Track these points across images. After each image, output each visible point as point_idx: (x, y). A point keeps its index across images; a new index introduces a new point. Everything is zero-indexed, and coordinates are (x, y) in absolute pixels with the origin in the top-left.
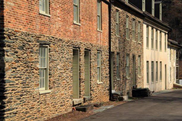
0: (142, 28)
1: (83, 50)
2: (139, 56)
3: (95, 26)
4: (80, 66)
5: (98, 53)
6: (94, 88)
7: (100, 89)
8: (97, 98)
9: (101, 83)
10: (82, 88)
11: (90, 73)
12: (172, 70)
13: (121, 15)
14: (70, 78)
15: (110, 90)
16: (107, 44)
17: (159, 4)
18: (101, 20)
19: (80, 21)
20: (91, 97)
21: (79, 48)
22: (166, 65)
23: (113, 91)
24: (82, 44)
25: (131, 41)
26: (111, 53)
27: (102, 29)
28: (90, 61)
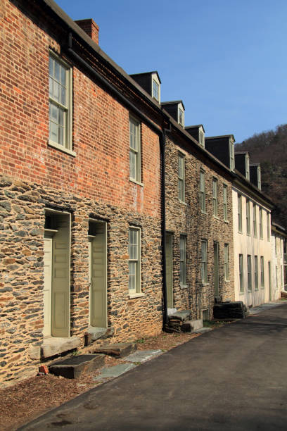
0: (229, 196)
1: (82, 218)
2: (226, 245)
3: (123, 168)
4: (73, 256)
5: (130, 229)
6: (118, 307)
7: (136, 309)
8: (129, 330)
9: (141, 294)
10: (78, 311)
11: (109, 274)
12: (279, 270)
13: (189, 164)
14: (32, 285)
15: (164, 308)
16: (156, 214)
17: (257, 167)
18: (142, 162)
19: (73, 145)
20: (109, 330)
21: (72, 212)
22: (269, 263)
23: (171, 312)
24: (82, 203)
25: (210, 215)
26: (166, 234)
27: (142, 180)
28: (108, 246)
